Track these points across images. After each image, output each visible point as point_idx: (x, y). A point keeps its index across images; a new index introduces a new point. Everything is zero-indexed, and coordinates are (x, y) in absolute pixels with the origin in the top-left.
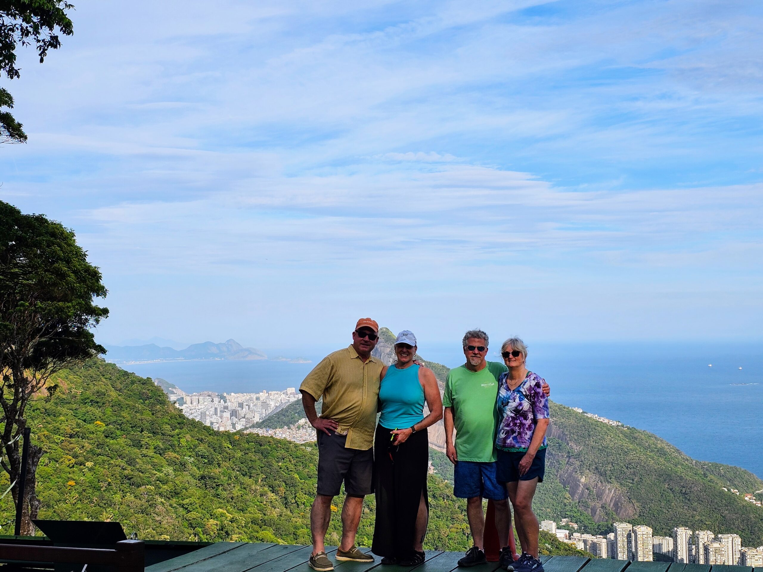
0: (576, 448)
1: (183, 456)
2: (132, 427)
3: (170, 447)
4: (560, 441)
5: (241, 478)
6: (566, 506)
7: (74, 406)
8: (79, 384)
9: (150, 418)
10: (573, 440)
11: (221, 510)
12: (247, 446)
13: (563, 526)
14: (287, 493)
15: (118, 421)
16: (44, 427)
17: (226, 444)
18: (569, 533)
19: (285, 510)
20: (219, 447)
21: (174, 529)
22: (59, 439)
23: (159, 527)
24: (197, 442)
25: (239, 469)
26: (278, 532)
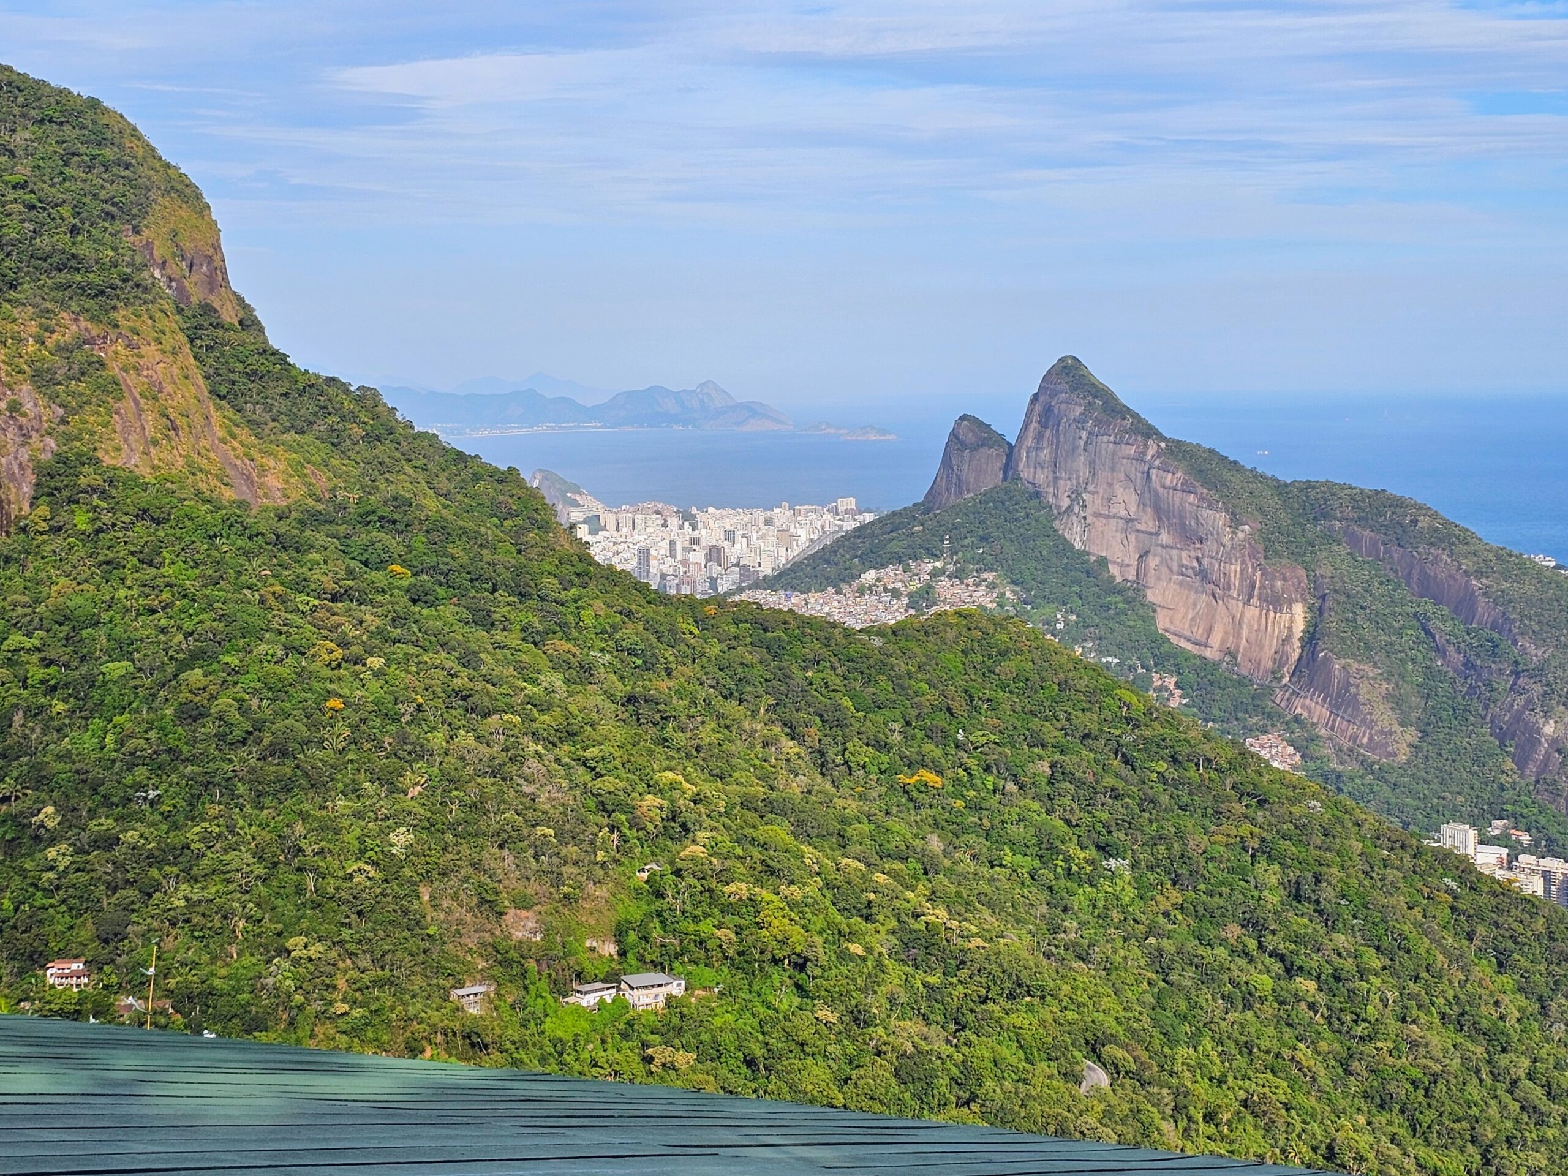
0: (1536, 654)
1: (586, 650)
2: (471, 580)
3: (558, 629)
4: (1495, 635)
5: (719, 703)
6: (1503, 790)
7: (343, 529)
8: (353, 480)
9: (513, 562)
10: (1527, 634)
11: (670, 775)
12: (733, 629)
13: (1495, 837)
14: (825, 741)
15: (441, 566)
16: (273, 576)
17: (686, 625)
18: (1508, 855)
19: (819, 779)
20: (669, 631)
21: (564, 814)
22: (307, 604)
23: (530, 808)
24: (618, 619)
25: (714, 683)
26: (802, 830)
